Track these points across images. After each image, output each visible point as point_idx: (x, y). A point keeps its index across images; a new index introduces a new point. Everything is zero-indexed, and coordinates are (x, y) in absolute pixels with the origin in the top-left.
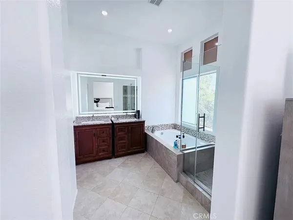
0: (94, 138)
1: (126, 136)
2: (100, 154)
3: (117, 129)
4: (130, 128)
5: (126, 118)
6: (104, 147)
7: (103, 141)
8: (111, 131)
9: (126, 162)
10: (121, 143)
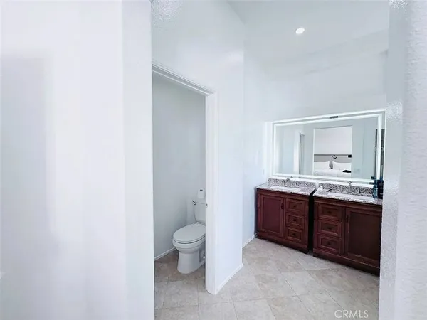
0: (282, 210)
1: (339, 225)
2: (289, 238)
3: (320, 208)
4: (348, 213)
5: (348, 193)
6: (296, 230)
7: (295, 220)
8: (307, 207)
9: (331, 273)
10: (328, 235)
